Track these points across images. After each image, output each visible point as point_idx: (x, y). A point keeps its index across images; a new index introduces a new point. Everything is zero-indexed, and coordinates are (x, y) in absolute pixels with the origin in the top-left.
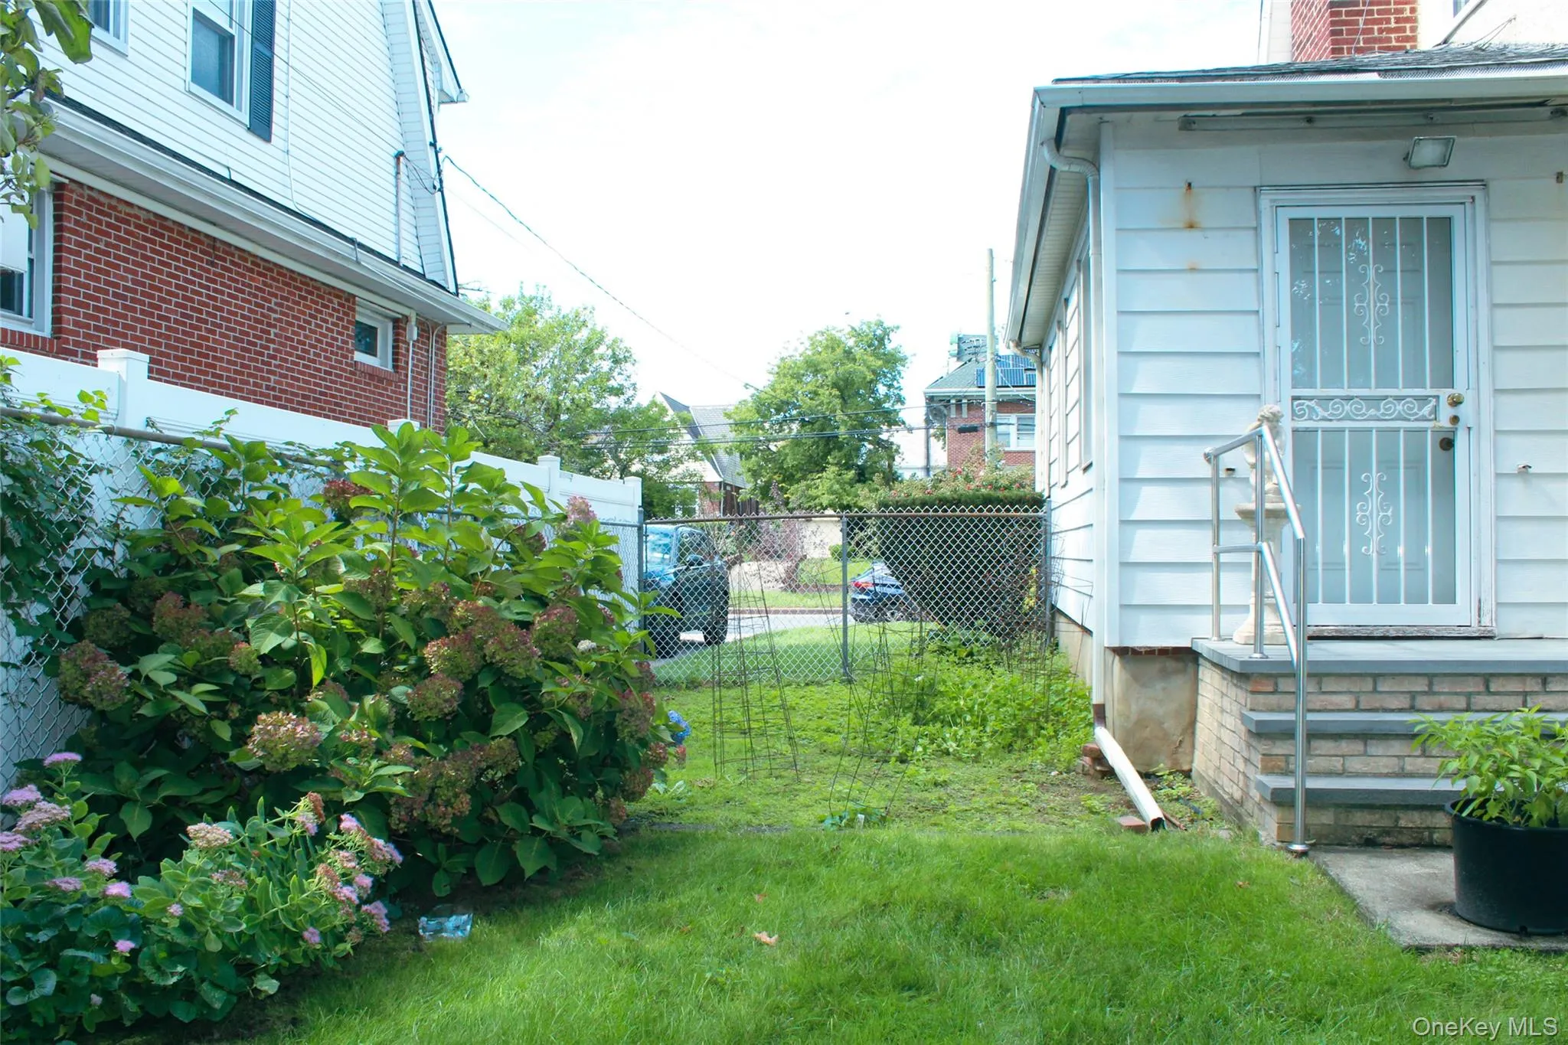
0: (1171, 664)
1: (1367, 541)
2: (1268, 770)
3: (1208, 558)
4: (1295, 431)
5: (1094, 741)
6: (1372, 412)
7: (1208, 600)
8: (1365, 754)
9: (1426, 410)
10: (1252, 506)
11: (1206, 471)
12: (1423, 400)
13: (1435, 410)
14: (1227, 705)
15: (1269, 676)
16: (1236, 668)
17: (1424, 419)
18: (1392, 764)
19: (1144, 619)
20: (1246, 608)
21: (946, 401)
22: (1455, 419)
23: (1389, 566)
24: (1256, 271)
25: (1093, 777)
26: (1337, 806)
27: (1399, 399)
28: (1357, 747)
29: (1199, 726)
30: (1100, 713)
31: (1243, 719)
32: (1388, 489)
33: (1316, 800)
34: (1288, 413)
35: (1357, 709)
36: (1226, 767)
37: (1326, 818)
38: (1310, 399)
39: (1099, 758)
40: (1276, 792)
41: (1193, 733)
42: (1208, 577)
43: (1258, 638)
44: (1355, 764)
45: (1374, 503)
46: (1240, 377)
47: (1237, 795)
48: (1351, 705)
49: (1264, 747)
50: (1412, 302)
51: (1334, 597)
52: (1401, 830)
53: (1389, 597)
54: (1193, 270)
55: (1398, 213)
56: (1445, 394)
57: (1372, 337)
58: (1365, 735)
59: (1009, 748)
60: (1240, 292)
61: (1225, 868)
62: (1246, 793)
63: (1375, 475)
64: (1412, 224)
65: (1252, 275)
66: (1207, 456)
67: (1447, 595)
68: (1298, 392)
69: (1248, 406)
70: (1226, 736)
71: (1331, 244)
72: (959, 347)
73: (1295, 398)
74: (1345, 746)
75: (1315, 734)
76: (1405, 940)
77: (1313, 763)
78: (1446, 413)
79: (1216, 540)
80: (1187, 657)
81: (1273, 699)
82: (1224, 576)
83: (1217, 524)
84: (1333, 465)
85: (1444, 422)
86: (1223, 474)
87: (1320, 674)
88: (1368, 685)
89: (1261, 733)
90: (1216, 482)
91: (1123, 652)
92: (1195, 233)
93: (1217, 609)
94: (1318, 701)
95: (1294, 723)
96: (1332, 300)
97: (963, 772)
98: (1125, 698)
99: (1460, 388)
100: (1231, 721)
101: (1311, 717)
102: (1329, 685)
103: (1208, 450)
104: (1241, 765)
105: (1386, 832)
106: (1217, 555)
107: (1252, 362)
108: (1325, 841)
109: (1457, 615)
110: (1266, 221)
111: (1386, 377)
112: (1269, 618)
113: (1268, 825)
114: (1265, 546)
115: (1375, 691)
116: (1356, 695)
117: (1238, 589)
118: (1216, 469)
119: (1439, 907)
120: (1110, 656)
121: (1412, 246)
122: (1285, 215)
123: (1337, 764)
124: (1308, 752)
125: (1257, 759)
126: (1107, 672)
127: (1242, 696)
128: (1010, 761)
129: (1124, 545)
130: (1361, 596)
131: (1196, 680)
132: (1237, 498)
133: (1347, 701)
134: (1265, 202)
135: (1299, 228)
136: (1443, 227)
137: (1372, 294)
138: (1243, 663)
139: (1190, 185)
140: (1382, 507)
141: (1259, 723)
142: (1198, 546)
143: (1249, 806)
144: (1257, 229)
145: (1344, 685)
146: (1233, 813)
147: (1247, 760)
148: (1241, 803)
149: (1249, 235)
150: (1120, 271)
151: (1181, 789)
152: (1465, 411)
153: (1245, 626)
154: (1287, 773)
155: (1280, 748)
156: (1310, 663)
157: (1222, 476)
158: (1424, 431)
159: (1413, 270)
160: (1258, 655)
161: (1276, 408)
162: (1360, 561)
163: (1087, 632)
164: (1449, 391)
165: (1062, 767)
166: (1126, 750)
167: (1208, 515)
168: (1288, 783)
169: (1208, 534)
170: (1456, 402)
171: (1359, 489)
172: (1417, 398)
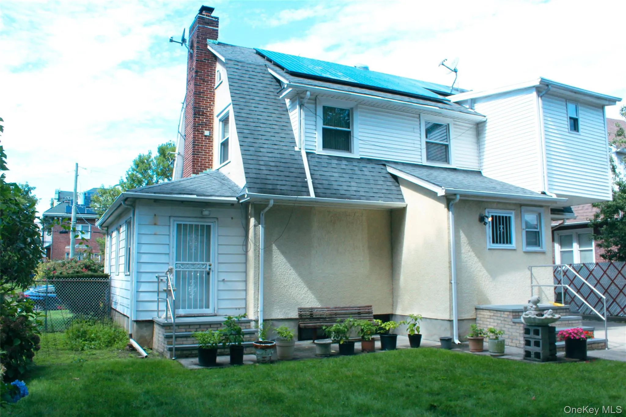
0: (148, 324)
1: (191, 295)
2: (168, 344)
3: (157, 300)
4: (176, 271)
5: (129, 342)
6: (193, 267)
7: (156, 309)
8: (187, 340)
9: (204, 267)
10: (166, 289)
11: (156, 280)
12: (203, 265)
13: (206, 267)
14: (160, 332)
15: (168, 326)
16: (162, 324)
17: (203, 269)
18: (192, 342)
19: (142, 313)
20: (164, 310)
21: (52, 218)
22: (210, 269)
23: (196, 300)
24: (169, 235)
25: (129, 351)
26: (181, 350)
27: (199, 264)
28: (185, 339)
29: (154, 338)
30: (131, 336)
31: (163, 335)
32: (196, 283)
33: (177, 349)
34: (174, 267)
35: (186, 332)
36: (160, 346)
37: (179, 353)
38: (179, 264)
39: (131, 346)
40: (169, 348)
41: (153, 339)
42: (156, 304)
43: (167, 318)
44: (185, 342)
45: (193, 287)
46: (164, 259)
47: (162, 351)
48: (185, 331)
49: (167, 340)
50: (202, 242)
51: (184, 308)
52: (194, 354)
53: (195, 307)
54: (155, 234)
55: (200, 224)
56: (208, 263)
57: (193, 250)
58: (187, 337)
59: (107, 346)
60: (165, 240)
61: (159, 363)
62: (164, 350)
63: (193, 281)
64: (202, 226)
65: (168, 236)
66: (157, 277)
67: (208, 307)
68: (177, 262)
69: (167, 265)
70: (160, 339)
71: (185, 229)
72: (59, 196)
73: (176, 264)
74: (183, 339)
75: (177, 337)
76: (189, 369)
77: (176, 343)
78: (208, 267)
79: (158, 296)
80: (151, 322)
81: (169, 330)
82: (160, 303)
83: (158, 292)
84: (184, 278)
85: (208, 269)
86: (160, 281)
87: (179, 325)
88: (188, 327)
89: (167, 337)
90: (158, 282)
91: (137, 322)
92: (156, 226)
93: (158, 311)
94: (179, 330)
95: (172, 335)
96: (185, 241)
97: (98, 352)
98: (137, 332)
99: (211, 262)
100: (161, 336)
101: (176, 334)
102: (180, 327)
103: (157, 275)
104: (163, 345)
105: (190, 354)
106: (158, 299)
107: (167, 256)
108: (179, 357)
109: (210, 311)
110: (172, 224)
111: (196, 260)
112: (168, 313)
113: (168, 355)
114: (168, 299)
115: (189, 328)
116: (186, 329)
117: (162, 306)
118: (158, 280)
119: (196, 364)
120: (133, 322)
121: (202, 230)
122: (176, 223)
123: (181, 342)
124: (176, 340)
125: (166, 342)
126: (132, 326)
127: (163, 330)
128: (108, 349)
129: (137, 297)
130: (190, 307)
131: (153, 327)
132: (163, 287)
133: (184, 330)
134: (172, 220)
135: (179, 226)
136: (209, 227)
137: (194, 241)
138: (163, 323)
139: (155, 215)
140: (194, 288)
141: (166, 335)
142: (154, 297)
143: (165, 353)
144: (169, 226)
145: (183, 327)
146: (162, 354)
147: (164, 343)
148: (163, 352)
149: (168, 227)
150: (139, 234)
151: (150, 351)
152: (212, 267)
153: (164, 315)
154: (172, 345)
155: (171, 340)
156: (176, 323)
157: (159, 281)
158: (203, 271)
159: (202, 235)
160: (166, 322)
161: (172, 267)
162: (190, 299)
163: (128, 317)
164: (209, 263)
165: (122, 349)
166: (138, 343)
167: (156, 290)
168: (172, 346)
169: (156, 294)
170: (210, 265)
171: (189, 284)
172: (202, 264)
